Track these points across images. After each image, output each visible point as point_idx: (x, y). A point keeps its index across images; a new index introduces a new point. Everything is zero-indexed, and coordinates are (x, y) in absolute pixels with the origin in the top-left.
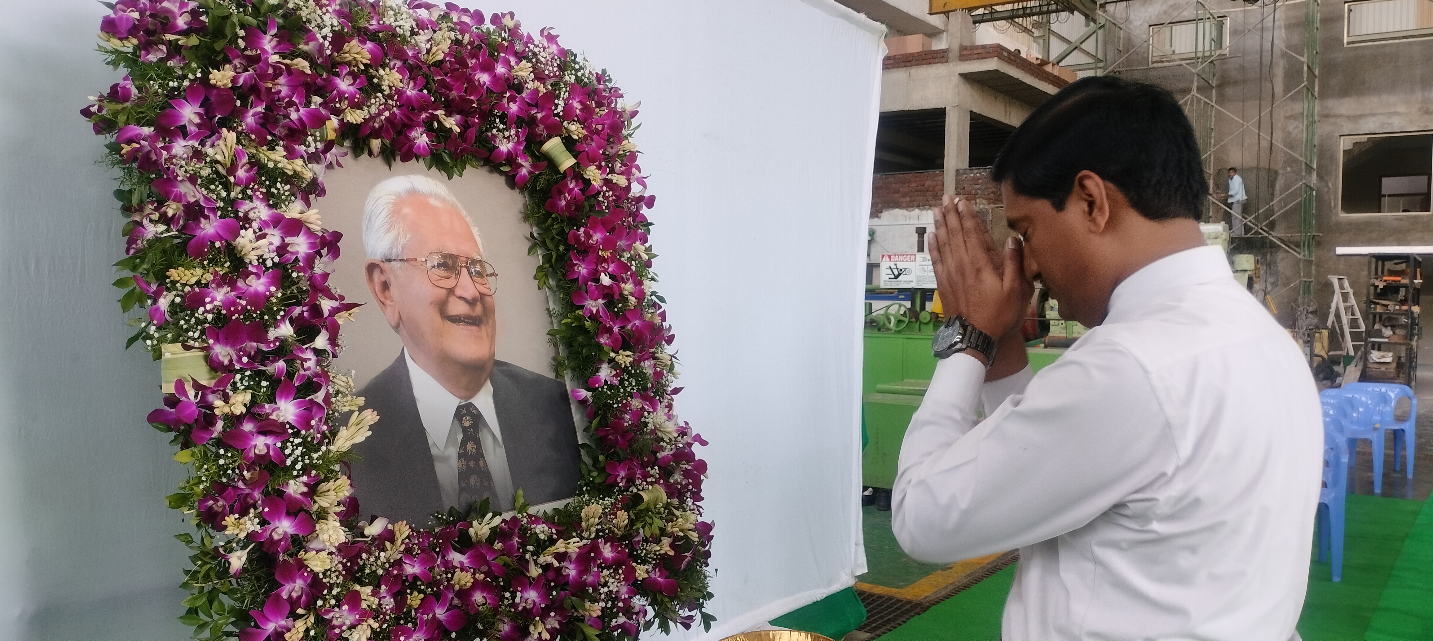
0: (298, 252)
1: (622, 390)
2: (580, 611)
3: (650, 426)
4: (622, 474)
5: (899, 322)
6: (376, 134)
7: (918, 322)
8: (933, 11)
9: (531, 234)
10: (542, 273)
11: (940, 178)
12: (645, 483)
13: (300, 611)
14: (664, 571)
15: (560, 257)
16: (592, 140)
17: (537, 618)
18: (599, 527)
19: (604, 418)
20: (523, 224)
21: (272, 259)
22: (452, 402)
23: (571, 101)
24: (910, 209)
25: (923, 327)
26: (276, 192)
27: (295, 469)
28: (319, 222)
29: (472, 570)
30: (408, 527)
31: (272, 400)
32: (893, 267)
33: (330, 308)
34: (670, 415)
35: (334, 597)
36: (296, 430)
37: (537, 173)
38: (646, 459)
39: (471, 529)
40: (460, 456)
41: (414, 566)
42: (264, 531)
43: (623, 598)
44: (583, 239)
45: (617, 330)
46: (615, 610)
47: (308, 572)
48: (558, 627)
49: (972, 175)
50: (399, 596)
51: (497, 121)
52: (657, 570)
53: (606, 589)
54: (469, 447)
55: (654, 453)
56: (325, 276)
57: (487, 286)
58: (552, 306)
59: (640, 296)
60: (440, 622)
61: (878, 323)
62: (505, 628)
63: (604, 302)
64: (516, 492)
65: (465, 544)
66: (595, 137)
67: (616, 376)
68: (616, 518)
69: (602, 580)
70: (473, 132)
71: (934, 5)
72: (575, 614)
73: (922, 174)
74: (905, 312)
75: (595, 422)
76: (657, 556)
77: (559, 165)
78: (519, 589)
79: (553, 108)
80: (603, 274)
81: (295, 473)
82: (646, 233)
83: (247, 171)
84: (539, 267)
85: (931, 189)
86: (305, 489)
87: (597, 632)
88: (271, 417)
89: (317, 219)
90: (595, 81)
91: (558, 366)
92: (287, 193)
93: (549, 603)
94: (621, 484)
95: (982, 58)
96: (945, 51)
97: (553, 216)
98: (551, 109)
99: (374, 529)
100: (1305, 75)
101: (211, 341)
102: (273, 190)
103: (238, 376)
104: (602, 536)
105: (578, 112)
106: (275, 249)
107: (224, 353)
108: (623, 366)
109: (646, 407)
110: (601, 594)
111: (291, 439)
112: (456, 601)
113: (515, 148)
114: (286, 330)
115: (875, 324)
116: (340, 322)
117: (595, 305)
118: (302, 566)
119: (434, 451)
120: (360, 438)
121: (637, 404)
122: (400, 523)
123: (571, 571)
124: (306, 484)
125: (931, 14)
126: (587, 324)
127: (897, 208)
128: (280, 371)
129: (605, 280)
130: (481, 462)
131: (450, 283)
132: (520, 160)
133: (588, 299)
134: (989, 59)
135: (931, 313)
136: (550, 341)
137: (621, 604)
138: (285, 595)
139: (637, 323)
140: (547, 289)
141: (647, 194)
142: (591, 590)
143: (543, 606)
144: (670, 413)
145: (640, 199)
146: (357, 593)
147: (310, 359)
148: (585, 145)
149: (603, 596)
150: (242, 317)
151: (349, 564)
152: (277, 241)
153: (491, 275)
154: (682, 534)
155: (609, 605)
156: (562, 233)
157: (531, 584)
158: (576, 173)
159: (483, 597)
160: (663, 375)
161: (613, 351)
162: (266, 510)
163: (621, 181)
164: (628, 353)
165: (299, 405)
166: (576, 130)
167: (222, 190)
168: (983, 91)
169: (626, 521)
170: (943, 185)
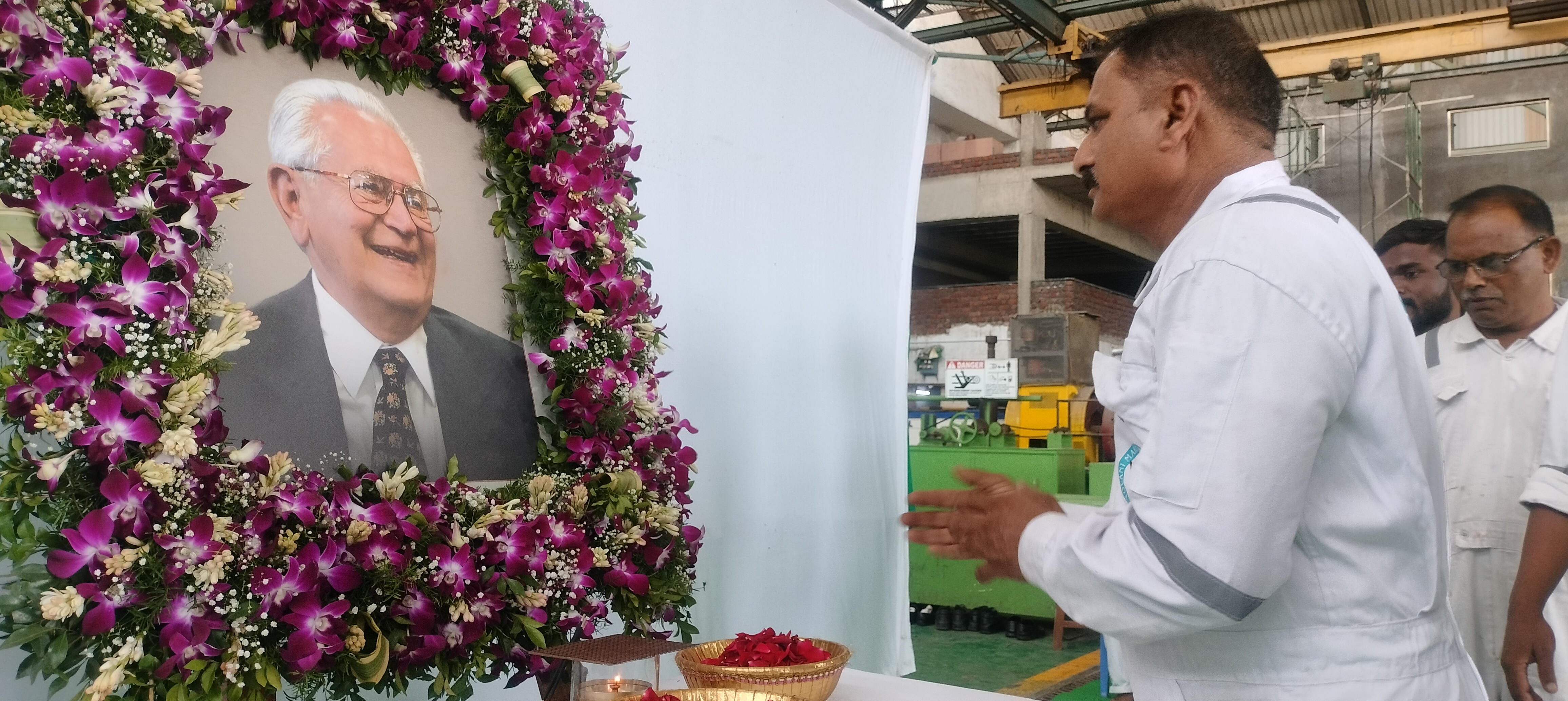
0: (169, 117)
1: (591, 355)
2: (519, 598)
3: (625, 400)
4: (587, 450)
5: (967, 434)
6: (290, 15)
7: (988, 435)
8: (1005, 115)
9: (488, 173)
10: (500, 220)
11: (1014, 291)
12: (613, 462)
13: (131, 540)
14: (633, 566)
15: (523, 202)
16: (564, 66)
17: (458, 595)
18: (551, 502)
19: (568, 388)
20: (479, 162)
21: (135, 117)
22: (372, 344)
23: (540, 23)
24: (981, 324)
25: (993, 440)
26: (146, 43)
27: (137, 358)
28: (200, 85)
29: (375, 526)
30: (290, 460)
31: (117, 279)
32: (960, 374)
33: (203, 183)
34: (652, 395)
35: (178, 522)
36: (144, 315)
37: (498, 100)
38: (618, 438)
39: (379, 481)
40: (377, 408)
41: (292, 504)
42: (90, 433)
43: (576, 588)
44: (549, 178)
45: (589, 289)
46: (565, 602)
47: (143, 486)
48: (489, 615)
49: (1048, 288)
50: (269, 537)
51: (447, 30)
52: (624, 563)
53: (553, 575)
54: (391, 398)
55: (630, 434)
56: (204, 149)
57: (428, 221)
58: (509, 258)
59: (618, 250)
60: (323, 578)
61: (943, 437)
62: (416, 604)
63: (572, 252)
64: (449, 461)
65: (370, 498)
66: (568, 64)
67: (584, 338)
68: (573, 493)
69: (550, 562)
70: (416, 37)
71: (1006, 108)
72: (514, 604)
73: (994, 287)
74: (973, 424)
75: (558, 390)
76: (625, 545)
77: (523, 92)
78: (438, 558)
79: (519, 26)
80: (571, 219)
81: (136, 363)
82: (632, 189)
83: (111, 15)
84: (496, 213)
85: (1004, 302)
86: (152, 391)
87: (540, 625)
88: (113, 298)
89: (198, 81)
90: (572, 8)
91: (514, 325)
92: (160, 47)
93: (477, 579)
94: (584, 463)
95: (1058, 162)
96: (1017, 155)
97: (515, 151)
98: (515, 27)
99: (245, 454)
100: (1408, 186)
101: (38, 192)
102: (142, 39)
103: (74, 244)
104: (554, 514)
105: (549, 37)
106: (139, 107)
107: (57, 214)
108: (592, 324)
109: (620, 375)
110: (548, 580)
111: (136, 324)
112: (350, 557)
113: (469, 67)
114: (143, 201)
115: (939, 438)
116: (219, 207)
117: (562, 255)
118: (137, 479)
119: (342, 396)
120: (234, 345)
121: (610, 374)
122: (280, 453)
123: (509, 549)
124: (154, 386)
125: (1002, 118)
126: (551, 276)
127: (967, 322)
128: (130, 247)
129: (575, 225)
130: (405, 419)
131: (380, 209)
132: (475, 83)
133: (554, 247)
134: (1065, 164)
135: (1002, 426)
136: (505, 297)
137: (573, 595)
138: (113, 516)
139: (614, 282)
140: (505, 239)
141: (634, 146)
142: (534, 574)
143: (468, 582)
144: (653, 391)
145: (624, 151)
146: (210, 523)
147: (173, 241)
148: (556, 74)
149: (550, 583)
150: (84, 173)
151: (202, 486)
152: (141, 97)
153: (434, 210)
154: (657, 525)
155: (558, 595)
156: (525, 171)
157: (453, 554)
158: (544, 102)
159: (385, 553)
160: (645, 345)
161: (582, 309)
162: (93, 402)
163: (602, 122)
164: (601, 311)
165: (153, 287)
166: (545, 55)
167: (72, 25)
168: (1059, 198)
169: (586, 498)
170: (1017, 298)
